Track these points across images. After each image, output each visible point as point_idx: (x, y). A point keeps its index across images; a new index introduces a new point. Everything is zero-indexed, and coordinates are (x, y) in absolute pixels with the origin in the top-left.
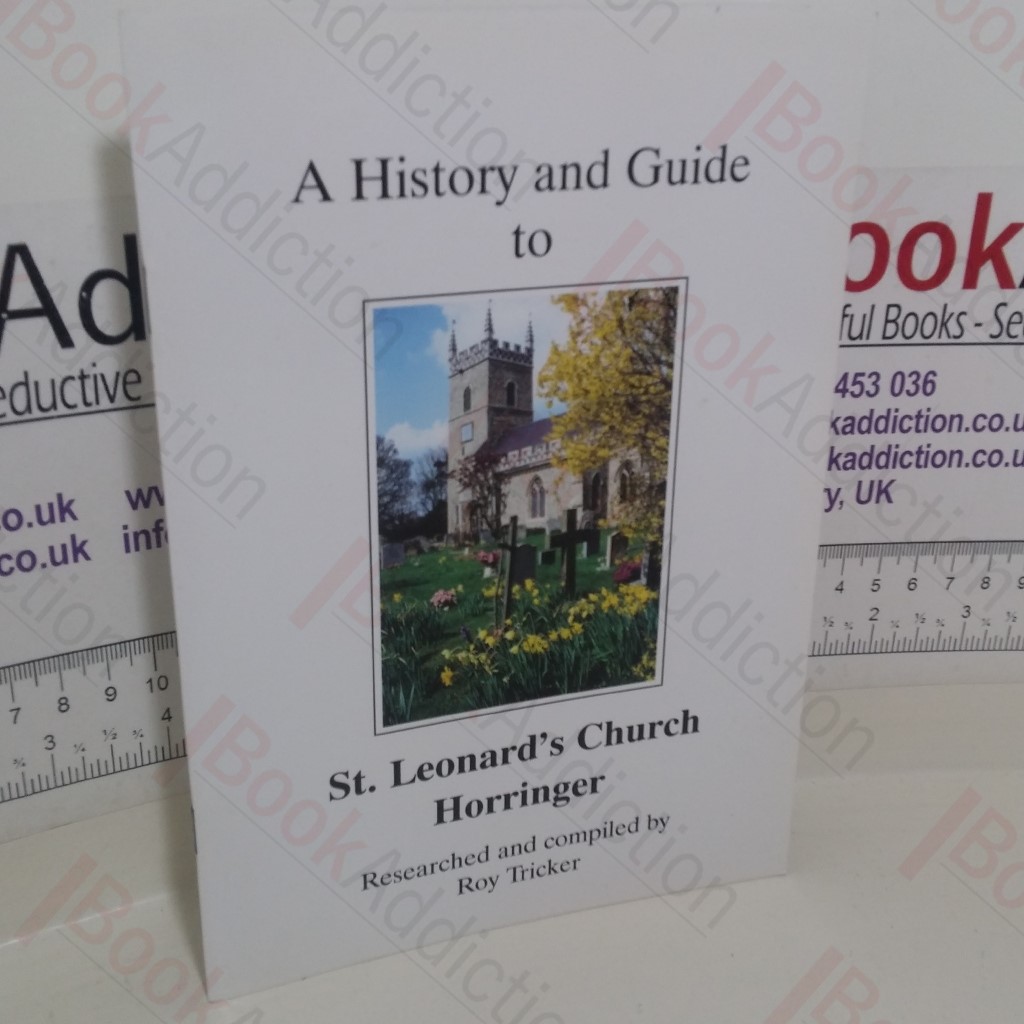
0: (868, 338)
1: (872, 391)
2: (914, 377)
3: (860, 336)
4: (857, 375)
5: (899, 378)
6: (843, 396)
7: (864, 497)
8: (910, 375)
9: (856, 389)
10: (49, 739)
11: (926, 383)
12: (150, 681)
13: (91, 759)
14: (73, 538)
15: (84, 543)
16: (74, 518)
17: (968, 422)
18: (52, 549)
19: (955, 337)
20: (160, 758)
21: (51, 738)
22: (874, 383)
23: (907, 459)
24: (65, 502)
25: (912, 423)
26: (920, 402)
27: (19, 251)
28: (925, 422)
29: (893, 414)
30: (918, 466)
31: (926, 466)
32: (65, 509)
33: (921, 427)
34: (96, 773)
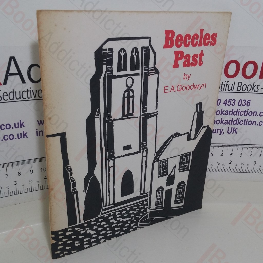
0: (233, 90)
1: (233, 104)
2: (245, 101)
3: (231, 90)
4: (229, 100)
5: (241, 101)
6: (226, 105)
7: (229, 132)
8: (243, 101)
9: (229, 104)
10: (15, 182)
11: (248, 103)
12: (42, 169)
13: (26, 188)
14: (23, 131)
15: (26, 133)
16: (24, 127)
17: (258, 114)
18: (18, 134)
19: (256, 91)
20: (43, 188)
21: (16, 182)
22: (234, 102)
23: (241, 123)
24: (22, 123)
25: (243, 113)
26: (246, 108)
27: (13, 58)
28: (246, 113)
29: (238, 110)
30: (244, 124)
31: (246, 124)
32: (22, 124)
33: (246, 114)
34: (27, 191)
